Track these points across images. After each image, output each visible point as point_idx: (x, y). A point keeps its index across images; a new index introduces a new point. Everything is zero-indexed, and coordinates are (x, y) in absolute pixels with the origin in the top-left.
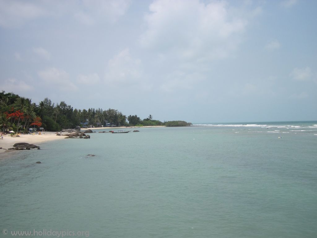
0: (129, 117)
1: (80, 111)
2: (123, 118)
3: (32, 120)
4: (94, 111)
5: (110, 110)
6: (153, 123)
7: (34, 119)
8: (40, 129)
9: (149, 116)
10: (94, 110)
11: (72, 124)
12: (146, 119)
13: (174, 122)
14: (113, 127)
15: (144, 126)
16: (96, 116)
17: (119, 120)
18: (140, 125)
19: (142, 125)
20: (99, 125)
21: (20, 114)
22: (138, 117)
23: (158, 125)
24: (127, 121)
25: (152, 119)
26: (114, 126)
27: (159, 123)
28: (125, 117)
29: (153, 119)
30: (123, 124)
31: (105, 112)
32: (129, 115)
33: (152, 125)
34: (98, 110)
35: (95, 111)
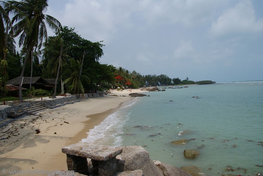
0: (173, 79)
1: (144, 76)
2: (170, 80)
5: (161, 75)
12: (184, 80)
14: (164, 86)
16: (153, 79)
18: (181, 84)
20: (155, 85)
22: (179, 79)
23: (192, 84)
24: (172, 82)
29: (189, 80)
31: (158, 77)
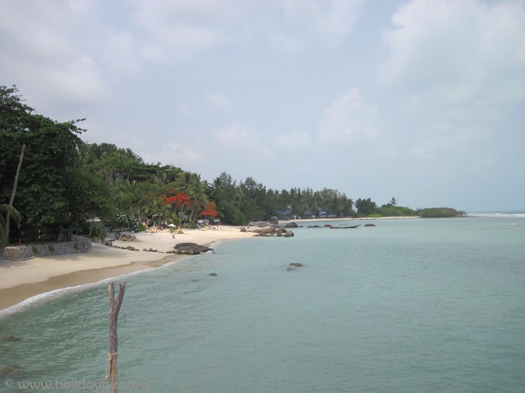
0: (357, 201)
1: (277, 192)
2: (346, 203)
3: (203, 207)
4: (299, 193)
5: (325, 191)
6: (399, 212)
7: (205, 206)
8: (215, 221)
9: (392, 200)
10: (299, 190)
11: (265, 214)
12: (386, 204)
13: (433, 210)
14: (331, 218)
15: (383, 216)
16: (303, 200)
17: (341, 207)
18: (376, 215)
19: (380, 215)
20: (308, 215)
21: (183, 197)
22: (372, 201)
23: (406, 215)
24: (355, 209)
25: (395, 205)
26: (333, 216)
27: (407, 212)
28: (350, 201)
29: (398, 205)
30: (347, 213)
31: (317, 194)
32: (357, 199)
33: (397, 216)
34: (306, 190)
35: (301, 192)
